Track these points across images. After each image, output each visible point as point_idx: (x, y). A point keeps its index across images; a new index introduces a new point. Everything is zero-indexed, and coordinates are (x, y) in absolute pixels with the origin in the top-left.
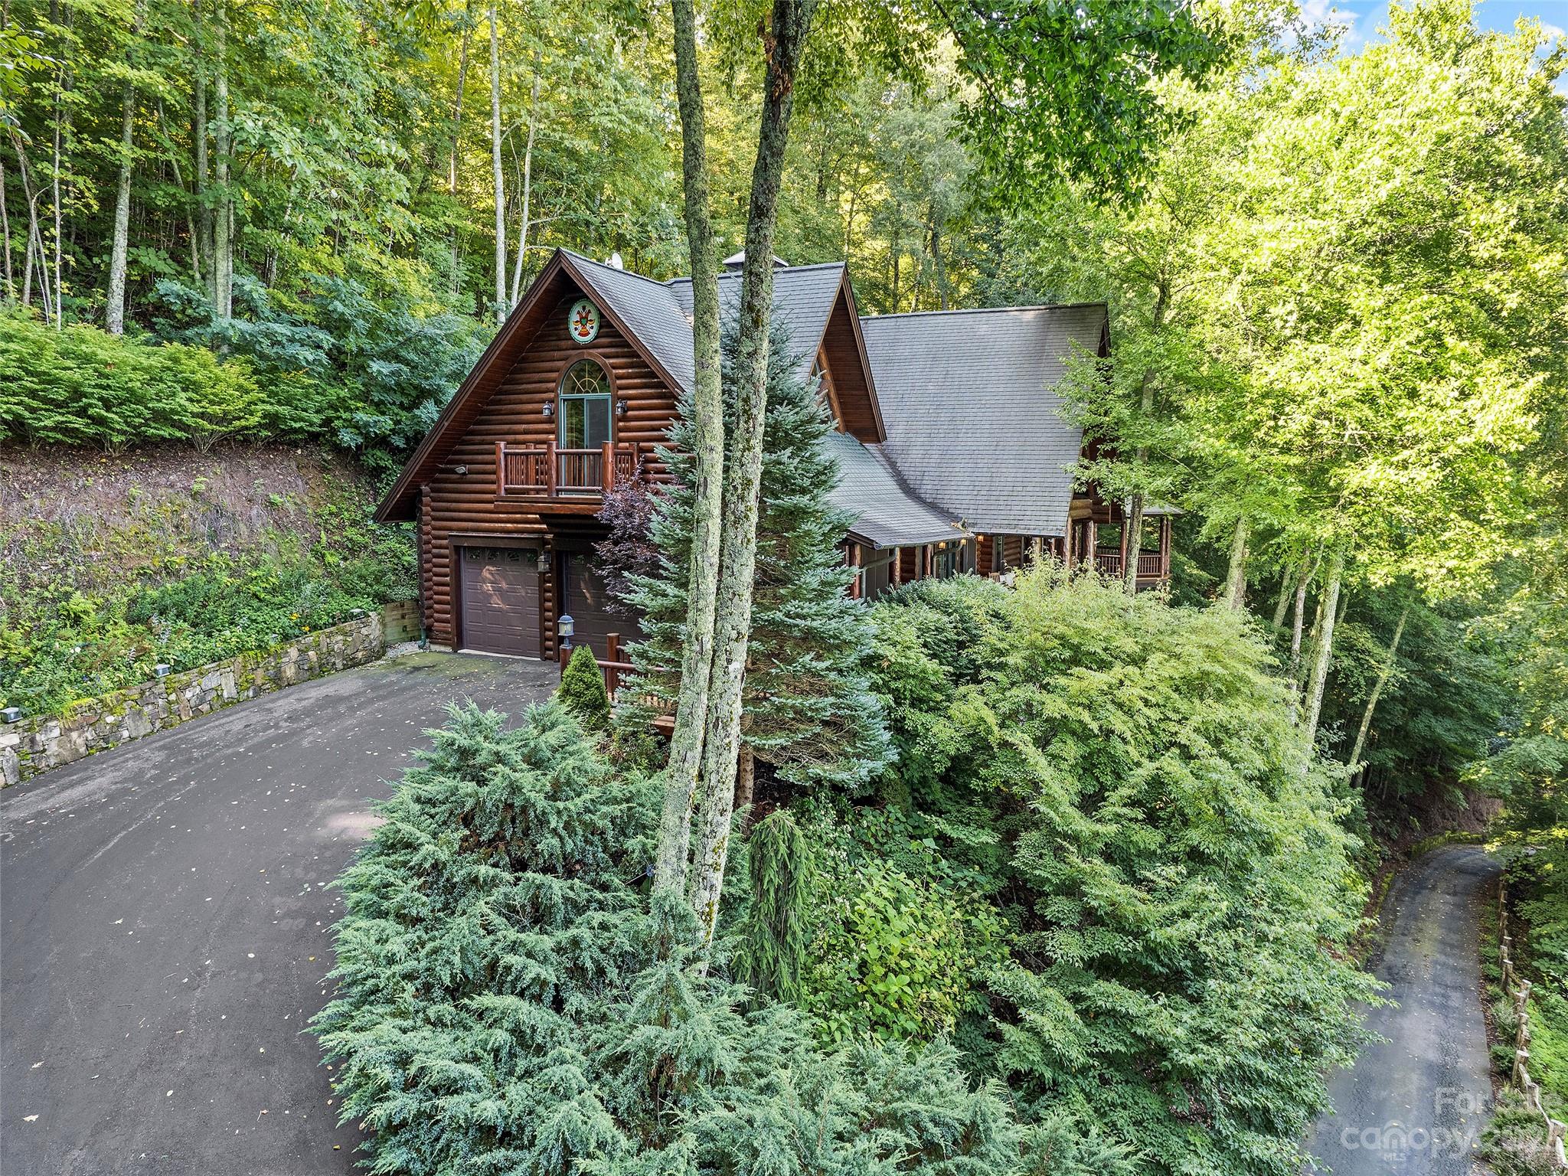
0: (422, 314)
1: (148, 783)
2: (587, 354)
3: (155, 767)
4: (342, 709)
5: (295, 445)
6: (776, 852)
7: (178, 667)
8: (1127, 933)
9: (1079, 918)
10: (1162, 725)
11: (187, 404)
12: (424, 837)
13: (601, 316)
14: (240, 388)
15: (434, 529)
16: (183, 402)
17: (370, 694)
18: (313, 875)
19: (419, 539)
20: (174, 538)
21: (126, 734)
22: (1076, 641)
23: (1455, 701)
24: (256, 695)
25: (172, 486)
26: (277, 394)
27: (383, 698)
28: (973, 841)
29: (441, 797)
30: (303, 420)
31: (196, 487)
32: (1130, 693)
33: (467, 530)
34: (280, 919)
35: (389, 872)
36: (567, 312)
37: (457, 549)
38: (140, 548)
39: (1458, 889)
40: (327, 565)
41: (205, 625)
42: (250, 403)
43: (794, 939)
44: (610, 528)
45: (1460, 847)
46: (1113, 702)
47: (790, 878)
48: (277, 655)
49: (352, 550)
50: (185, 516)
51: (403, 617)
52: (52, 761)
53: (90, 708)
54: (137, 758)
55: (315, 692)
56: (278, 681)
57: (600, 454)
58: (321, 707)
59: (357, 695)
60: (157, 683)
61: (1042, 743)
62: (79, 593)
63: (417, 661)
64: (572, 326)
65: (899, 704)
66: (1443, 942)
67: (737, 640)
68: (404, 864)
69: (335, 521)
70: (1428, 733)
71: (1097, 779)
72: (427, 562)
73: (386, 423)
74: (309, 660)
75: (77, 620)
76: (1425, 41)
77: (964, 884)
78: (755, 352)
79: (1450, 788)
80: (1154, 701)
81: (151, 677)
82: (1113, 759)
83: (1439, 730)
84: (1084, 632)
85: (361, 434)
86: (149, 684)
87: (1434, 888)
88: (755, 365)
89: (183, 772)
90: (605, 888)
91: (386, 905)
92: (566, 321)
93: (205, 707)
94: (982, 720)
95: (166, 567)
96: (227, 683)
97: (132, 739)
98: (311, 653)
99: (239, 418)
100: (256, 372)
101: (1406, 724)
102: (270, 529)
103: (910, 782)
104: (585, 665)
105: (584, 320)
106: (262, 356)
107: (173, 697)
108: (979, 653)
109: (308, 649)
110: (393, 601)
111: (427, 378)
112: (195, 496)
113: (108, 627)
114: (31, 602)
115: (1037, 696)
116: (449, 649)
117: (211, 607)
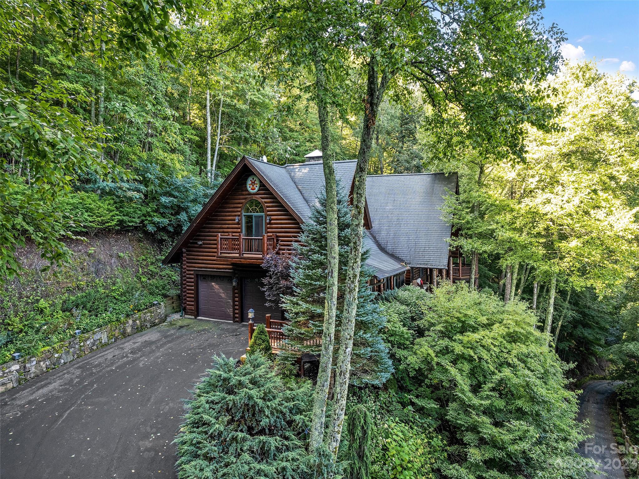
0: (180, 176)
1: (76, 385)
2: (254, 197)
3: (77, 377)
4: (154, 347)
5: (128, 231)
6: (360, 422)
7: (85, 331)
8: (499, 449)
9: (478, 442)
10: (501, 354)
11: (88, 218)
12: (214, 421)
13: (261, 182)
14: (108, 210)
15: (187, 267)
16: (86, 217)
17: (164, 340)
18: (154, 430)
19: (181, 271)
20: (81, 274)
21: (62, 361)
22: (463, 319)
23: (590, 321)
24: (115, 341)
25: (80, 251)
26: (123, 212)
27: (169, 342)
28: (428, 406)
29: (217, 401)
30: (132, 222)
31: (90, 252)
32: (488, 341)
33: (201, 268)
34: (143, 452)
35: (200, 437)
36: (246, 180)
37: (197, 275)
38: (67, 278)
39: (599, 401)
40: (142, 282)
41: (94, 311)
42: (112, 216)
43: (367, 459)
44: (267, 271)
45: (596, 381)
46: (481, 346)
47: (365, 433)
48: (124, 323)
49: (152, 275)
50: (85, 264)
51: (173, 303)
52: (32, 375)
53: (49, 351)
54: (68, 373)
55: (141, 339)
56: (124, 334)
57: (261, 239)
58: (145, 347)
59: (158, 340)
60: (76, 339)
61: (454, 362)
62: (42, 299)
63: (180, 323)
64: (248, 186)
65: (393, 347)
66: (596, 426)
67: (349, 339)
68: (206, 433)
69: (144, 263)
70: (582, 335)
71: (476, 378)
72: (185, 280)
73: (166, 221)
74: (137, 324)
75: (41, 311)
76: (581, 77)
77: (426, 425)
78: (359, 224)
79: (590, 357)
80: (497, 344)
81: (73, 336)
82: (483, 370)
83: (586, 334)
84: (466, 315)
85: (156, 226)
86: (72, 339)
87: (588, 401)
88: (359, 229)
89: (90, 380)
90: (287, 438)
91: (199, 452)
92: (246, 184)
93: (95, 347)
94: (428, 354)
95: (78, 287)
96: (104, 337)
97: (65, 363)
98: (137, 321)
99: (108, 222)
100: (115, 203)
101: (573, 332)
102: (119, 268)
103: (397, 379)
104: (262, 332)
105: (253, 183)
106: (118, 197)
107: (82, 344)
108: (422, 323)
109: (136, 320)
110: (169, 296)
111: (182, 203)
112: (89, 255)
113: (55, 314)
114: (22, 304)
115: (451, 344)
116: (193, 317)
117: (97, 303)
